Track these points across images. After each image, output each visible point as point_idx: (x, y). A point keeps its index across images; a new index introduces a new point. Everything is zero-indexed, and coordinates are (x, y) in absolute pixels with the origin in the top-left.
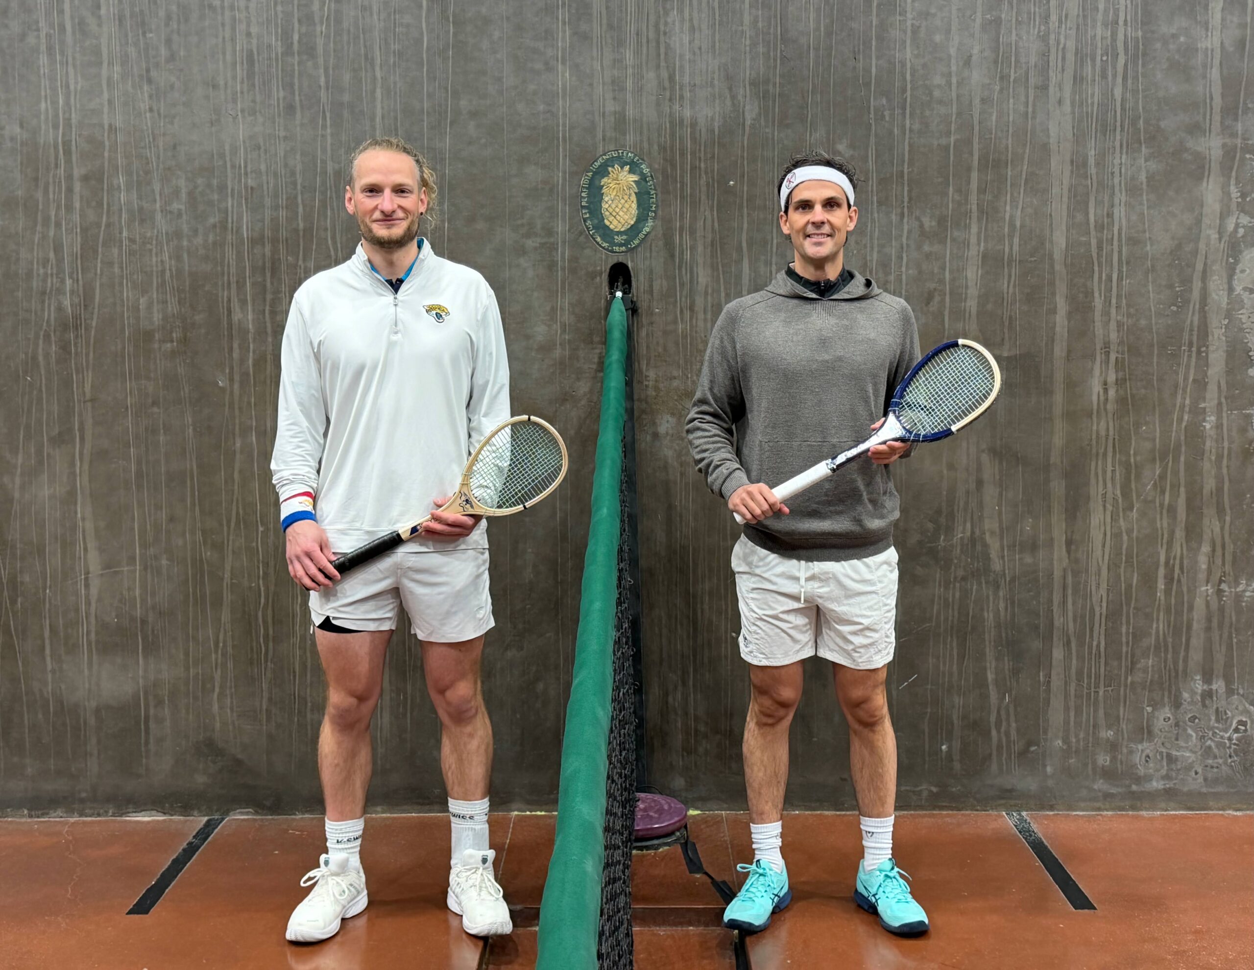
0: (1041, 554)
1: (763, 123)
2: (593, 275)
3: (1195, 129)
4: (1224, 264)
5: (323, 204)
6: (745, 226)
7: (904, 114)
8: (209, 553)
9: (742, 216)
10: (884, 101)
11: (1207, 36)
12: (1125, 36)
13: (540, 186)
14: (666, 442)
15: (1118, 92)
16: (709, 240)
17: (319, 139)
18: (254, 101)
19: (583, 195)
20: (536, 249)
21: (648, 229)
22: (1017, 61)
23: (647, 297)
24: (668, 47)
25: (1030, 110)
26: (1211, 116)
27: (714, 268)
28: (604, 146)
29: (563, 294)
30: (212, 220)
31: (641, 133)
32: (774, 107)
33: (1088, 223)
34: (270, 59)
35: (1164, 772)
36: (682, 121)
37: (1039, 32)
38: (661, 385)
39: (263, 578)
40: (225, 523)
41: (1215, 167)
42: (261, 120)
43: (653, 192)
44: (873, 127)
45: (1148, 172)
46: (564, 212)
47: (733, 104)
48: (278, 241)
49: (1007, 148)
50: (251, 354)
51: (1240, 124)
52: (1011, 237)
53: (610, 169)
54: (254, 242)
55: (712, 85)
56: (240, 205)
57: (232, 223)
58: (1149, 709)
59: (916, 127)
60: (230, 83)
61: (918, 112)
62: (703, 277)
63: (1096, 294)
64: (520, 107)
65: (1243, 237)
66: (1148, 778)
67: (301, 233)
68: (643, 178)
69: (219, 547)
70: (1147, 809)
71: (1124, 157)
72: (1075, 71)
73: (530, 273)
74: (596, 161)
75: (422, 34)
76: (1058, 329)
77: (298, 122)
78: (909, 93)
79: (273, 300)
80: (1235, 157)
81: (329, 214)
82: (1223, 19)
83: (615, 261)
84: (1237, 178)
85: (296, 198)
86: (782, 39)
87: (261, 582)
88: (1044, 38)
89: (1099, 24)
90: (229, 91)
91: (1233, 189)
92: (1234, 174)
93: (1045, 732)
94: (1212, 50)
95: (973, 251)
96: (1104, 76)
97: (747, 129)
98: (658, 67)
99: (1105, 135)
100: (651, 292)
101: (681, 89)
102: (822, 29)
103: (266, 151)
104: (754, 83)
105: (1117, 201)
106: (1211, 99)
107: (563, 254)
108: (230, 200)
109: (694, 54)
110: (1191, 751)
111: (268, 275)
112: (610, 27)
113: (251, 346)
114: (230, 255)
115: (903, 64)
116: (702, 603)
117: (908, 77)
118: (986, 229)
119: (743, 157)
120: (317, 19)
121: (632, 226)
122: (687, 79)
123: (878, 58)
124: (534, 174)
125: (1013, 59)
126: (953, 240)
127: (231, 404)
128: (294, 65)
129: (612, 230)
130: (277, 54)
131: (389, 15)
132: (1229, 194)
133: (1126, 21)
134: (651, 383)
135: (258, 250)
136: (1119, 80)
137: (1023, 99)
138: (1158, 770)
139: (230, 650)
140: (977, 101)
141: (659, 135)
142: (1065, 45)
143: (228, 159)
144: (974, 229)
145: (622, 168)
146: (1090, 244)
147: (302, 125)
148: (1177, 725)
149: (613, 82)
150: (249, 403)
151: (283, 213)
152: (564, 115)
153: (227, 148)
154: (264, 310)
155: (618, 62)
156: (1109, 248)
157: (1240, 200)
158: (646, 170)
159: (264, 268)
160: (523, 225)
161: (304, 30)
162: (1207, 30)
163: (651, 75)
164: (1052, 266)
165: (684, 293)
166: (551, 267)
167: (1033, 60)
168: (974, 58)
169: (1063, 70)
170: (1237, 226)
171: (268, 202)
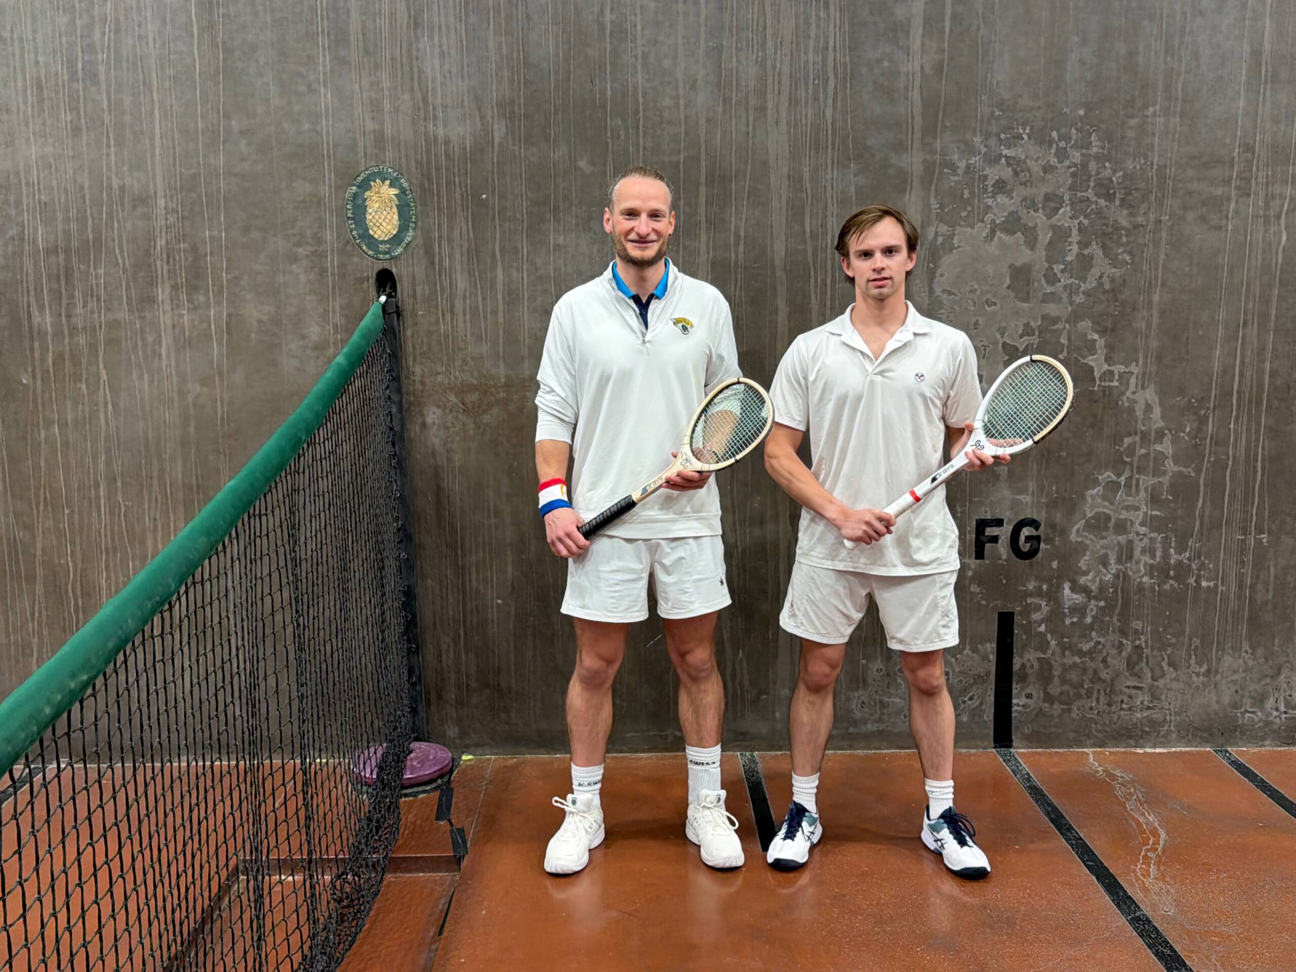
0: (770, 527)
1: (510, 142)
2: (361, 280)
3: (899, 147)
4: (925, 269)
5: (110, 216)
6: (498, 236)
7: (638, 133)
8: (21, 534)
9: (495, 227)
10: (619, 122)
11: (908, 61)
12: (835, 60)
13: (308, 199)
14: (434, 430)
15: (829, 112)
16: (465, 248)
17: (104, 157)
18: (44, 124)
19: (348, 207)
20: (307, 256)
21: (409, 239)
22: (738, 85)
23: (411, 301)
24: (420, 71)
25: (751, 128)
26: (913, 134)
27: (471, 274)
28: (365, 162)
29: (334, 298)
30: (11, 233)
31: (399, 151)
32: (519, 128)
33: (804, 232)
34: (57, 85)
35: (877, 716)
36: (436, 139)
37: (757, 57)
38: (427, 380)
39: (71, 556)
40: (34, 506)
41: (916, 183)
42: (50, 140)
43: (412, 205)
44: (610, 145)
45: (856, 186)
46: (331, 222)
47: (482, 124)
48: (70, 250)
49: (731, 164)
50: (51, 355)
51: (938, 140)
52: (737, 245)
53: (372, 183)
54: (48, 252)
55: (463, 106)
56: (35, 218)
57: (29, 235)
58: (864, 662)
59: (649, 144)
60: (22, 107)
61: (651, 131)
62: (461, 283)
63: (813, 297)
64: (286, 126)
65: (942, 244)
66: (864, 722)
67: (91, 244)
68: (403, 191)
69: (30, 528)
70: (862, 748)
71: (835, 172)
72: (790, 93)
73: (303, 278)
74: (359, 176)
75: (195, 60)
76: (780, 328)
77: (84, 143)
78: (641, 114)
79: (69, 304)
80: (934, 172)
81: (116, 224)
82: (923, 45)
83: (381, 268)
84: (936, 190)
85: (86, 211)
86: (524, 64)
87: (69, 559)
88: (762, 63)
89: (811, 50)
90: (21, 116)
91: (933, 201)
92: (933, 187)
93: (775, 683)
94: (913, 74)
95: (703, 258)
96: (816, 99)
97: (496, 148)
98: (412, 89)
99: (817, 152)
100: (414, 296)
101: (434, 109)
102: (561, 55)
103: (56, 169)
104: (500, 105)
105: (829, 213)
106: (913, 118)
107: (332, 261)
108: (26, 214)
109: (445, 77)
110: (901, 698)
111: (63, 282)
112: (367, 52)
113: (50, 346)
114: (28, 264)
115: (636, 89)
116: (470, 575)
117: (641, 100)
118: (714, 237)
119: (493, 172)
120: (98, 48)
121: (395, 236)
122: (439, 101)
123: (612, 81)
124: (303, 188)
125: (734, 83)
126: (685, 248)
127: (35, 401)
128: (78, 91)
129: (376, 240)
130: (63, 81)
131: (164, 43)
132: (929, 205)
133: (835, 47)
134: (417, 379)
135: (53, 259)
136: (830, 101)
137: (744, 119)
138: (872, 714)
139: (44, 618)
140: (702, 122)
141: (416, 153)
142: (780, 70)
143: (22, 177)
144: (704, 238)
145: (383, 182)
146: (805, 250)
147: (88, 145)
148: (888, 675)
149: (372, 103)
150: (51, 398)
151: (73, 226)
152: (328, 134)
153: (21, 168)
154: (60, 314)
155: (375, 85)
156: (824, 255)
157: (939, 211)
158: (405, 185)
159: (58, 276)
160: (294, 235)
161: (86, 58)
162: (908, 55)
163: (407, 96)
164: (774, 272)
165: (445, 296)
166: (323, 272)
167: (752, 84)
168: (700, 82)
169: (779, 93)
170: (936, 233)
171: (59, 215)
